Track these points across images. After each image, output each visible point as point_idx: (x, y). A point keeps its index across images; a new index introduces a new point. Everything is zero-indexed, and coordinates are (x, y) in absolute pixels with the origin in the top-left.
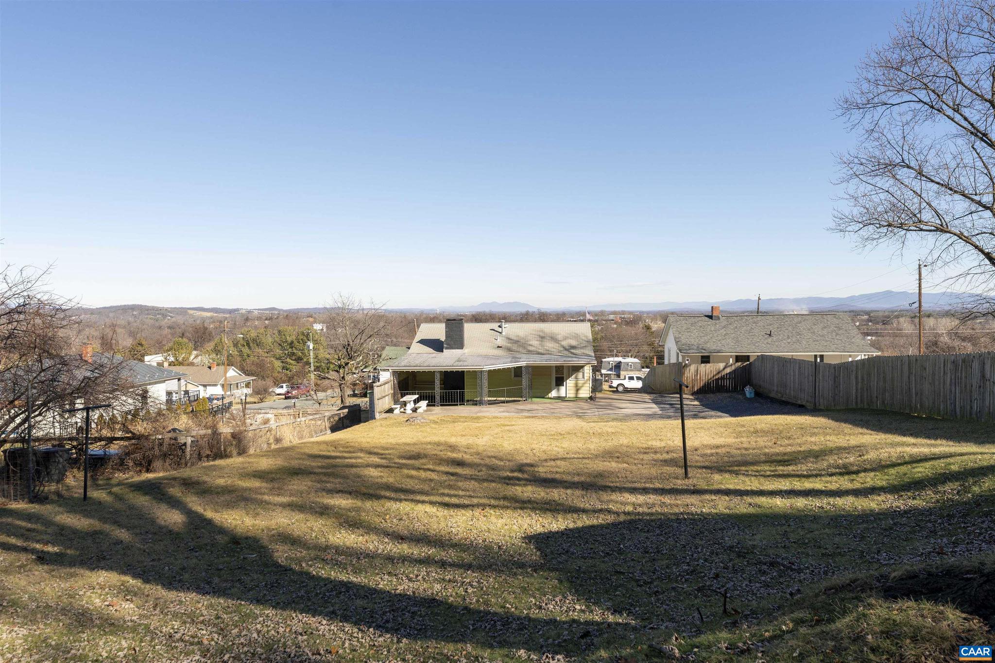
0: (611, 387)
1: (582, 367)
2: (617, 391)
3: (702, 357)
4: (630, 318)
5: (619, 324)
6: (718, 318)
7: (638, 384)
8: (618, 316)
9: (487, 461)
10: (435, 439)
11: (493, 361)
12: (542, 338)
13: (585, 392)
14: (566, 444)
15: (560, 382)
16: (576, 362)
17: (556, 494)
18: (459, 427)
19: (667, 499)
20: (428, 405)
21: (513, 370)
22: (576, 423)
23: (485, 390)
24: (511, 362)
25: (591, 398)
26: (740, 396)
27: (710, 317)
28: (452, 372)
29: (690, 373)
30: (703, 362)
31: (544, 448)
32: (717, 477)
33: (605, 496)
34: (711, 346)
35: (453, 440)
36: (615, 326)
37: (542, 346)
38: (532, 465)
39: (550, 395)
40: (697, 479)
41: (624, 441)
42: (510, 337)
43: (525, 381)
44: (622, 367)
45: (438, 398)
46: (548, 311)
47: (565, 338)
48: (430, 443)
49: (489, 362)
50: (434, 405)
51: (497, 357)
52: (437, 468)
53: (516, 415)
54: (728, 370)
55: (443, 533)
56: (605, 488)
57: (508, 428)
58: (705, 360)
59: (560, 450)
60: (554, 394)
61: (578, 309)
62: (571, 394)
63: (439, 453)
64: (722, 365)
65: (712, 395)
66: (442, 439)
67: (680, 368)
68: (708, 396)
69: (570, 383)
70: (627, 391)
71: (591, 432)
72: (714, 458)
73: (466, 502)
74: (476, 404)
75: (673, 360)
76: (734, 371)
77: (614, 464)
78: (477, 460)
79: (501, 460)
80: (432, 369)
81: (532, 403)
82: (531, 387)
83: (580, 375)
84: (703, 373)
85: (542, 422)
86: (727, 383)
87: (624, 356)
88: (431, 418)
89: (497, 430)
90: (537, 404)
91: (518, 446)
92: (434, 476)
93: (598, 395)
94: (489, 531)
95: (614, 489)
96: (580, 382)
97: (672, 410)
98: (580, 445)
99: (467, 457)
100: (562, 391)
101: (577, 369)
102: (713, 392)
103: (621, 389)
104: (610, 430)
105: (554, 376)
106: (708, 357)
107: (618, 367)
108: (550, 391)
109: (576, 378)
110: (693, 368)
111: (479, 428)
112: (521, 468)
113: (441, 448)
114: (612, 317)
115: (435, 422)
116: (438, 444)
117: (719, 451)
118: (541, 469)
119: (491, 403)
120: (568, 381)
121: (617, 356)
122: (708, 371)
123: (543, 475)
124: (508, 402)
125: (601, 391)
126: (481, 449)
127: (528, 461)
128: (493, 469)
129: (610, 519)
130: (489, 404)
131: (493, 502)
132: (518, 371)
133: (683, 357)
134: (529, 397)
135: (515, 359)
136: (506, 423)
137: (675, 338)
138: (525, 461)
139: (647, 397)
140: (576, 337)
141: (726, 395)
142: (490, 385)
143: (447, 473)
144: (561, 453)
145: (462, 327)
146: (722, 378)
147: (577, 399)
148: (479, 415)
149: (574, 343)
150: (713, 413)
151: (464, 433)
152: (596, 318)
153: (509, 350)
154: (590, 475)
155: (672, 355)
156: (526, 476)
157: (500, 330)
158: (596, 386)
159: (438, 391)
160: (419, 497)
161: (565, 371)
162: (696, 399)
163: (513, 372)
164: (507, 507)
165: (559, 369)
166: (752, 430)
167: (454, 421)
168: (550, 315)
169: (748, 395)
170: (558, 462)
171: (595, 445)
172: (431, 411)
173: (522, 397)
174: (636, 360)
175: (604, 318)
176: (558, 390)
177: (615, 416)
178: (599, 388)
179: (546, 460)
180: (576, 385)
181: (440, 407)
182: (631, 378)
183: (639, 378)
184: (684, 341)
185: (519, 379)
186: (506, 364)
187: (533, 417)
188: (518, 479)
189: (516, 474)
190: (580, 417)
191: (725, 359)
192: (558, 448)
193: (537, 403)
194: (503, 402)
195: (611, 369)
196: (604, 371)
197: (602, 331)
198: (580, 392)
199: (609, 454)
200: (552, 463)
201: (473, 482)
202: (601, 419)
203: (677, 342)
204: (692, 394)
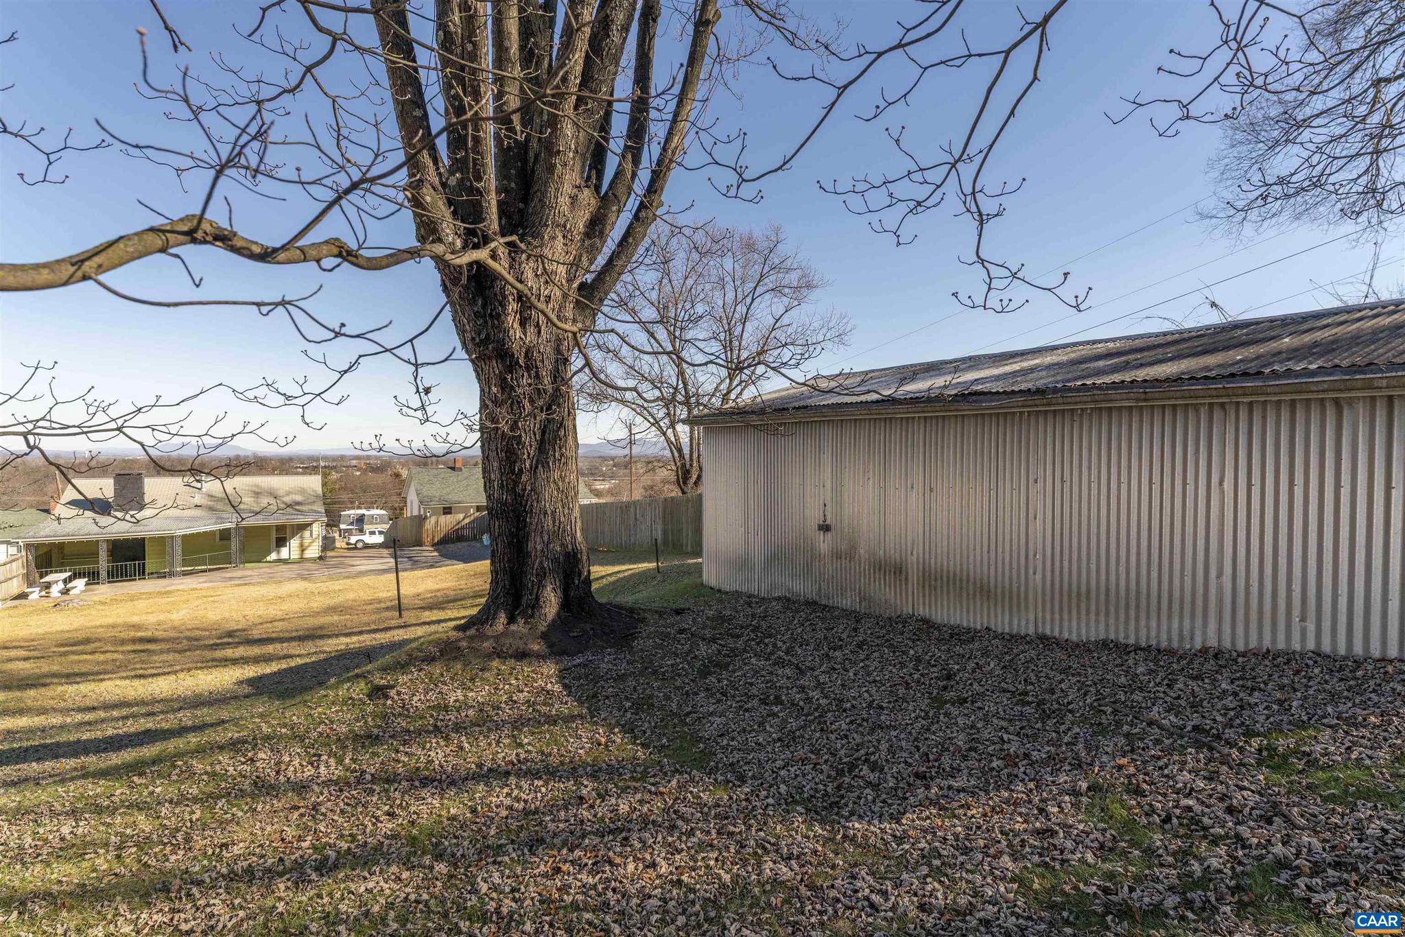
0: (348, 544)
1: (310, 524)
2: (356, 548)
3: (444, 508)
4: (376, 464)
5: (364, 472)
6: (460, 470)
7: (379, 539)
8: (363, 462)
9: (188, 634)
10: (110, 621)
11: (189, 524)
12: (257, 494)
13: (313, 551)
14: (286, 606)
15: (281, 542)
16: (301, 520)
17: (270, 649)
18: (141, 604)
19: (378, 636)
20: (87, 584)
21: (218, 533)
22: (300, 585)
23: (178, 558)
24: (216, 523)
25: (321, 558)
26: (478, 544)
27: (453, 469)
28: (126, 540)
29: (430, 524)
30: (444, 513)
31: (260, 613)
32: (427, 613)
33: (320, 642)
34: (453, 497)
35: (135, 619)
36: (358, 473)
37: (258, 503)
38: (244, 630)
39: (268, 559)
40: (409, 617)
41: (351, 596)
42: (214, 494)
43: (234, 544)
44: (366, 520)
45: (103, 574)
46: (268, 455)
47: (288, 493)
48: (102, 626)
49: (184, 525)
50: (98, 583)
51: (194, 519)
52: (120, 649)
53: (223, 584)
54: (467, 521)
55: (144, 696)
56: (322, 637)
57: (212, 599)
58: (447, 511)
59: (278, 613)
60: (273, 556)
61: (311, 453)
62: (295, 555)
63: (117, 635)
64: (461, 516)
65: (452, 545)
66: (120, 621)
67: (421, 520)
68: (447, 546)
69: (294, 543)
70: (367, 546)
71: (316, 591)
72: (431, 600)
73: (166, 670)
74: (165, 577)
75: (415, 513)
76: (473, 521)
77: (336, 618)
78: (173, 634)
79: (205, 630)
80: (93, 538)
81: (244, 569)
82: (243, 550)
83: (307, 533)
84: (443, 524)
85: (257, 588)
86: (466, 532)
87: (368, 508)
88: (95, 598)
89: (196, 603)
90: (252, 571)
91: (227, 615)
92: (116, 656)
93: (329, 554)
94: (198, 685)
95: (329, 637)
96: (306, 542)
97: (410, 563)
98: (302, 605)
99: (159, 634)
100: (284, 553)
101: (303, 527)
102: (453, 542)
103: (360, 545)
104: (337, 588)
105: (274, 536)
106: (450, 508)
107: (360, 520)
108: (269, 553)
109: (302, 537)
110: (433, 519)
111: (173, 603)
112: (230, 634)
113: (119, 629)
114: (354, 462)
115: (103, 603)
116: (114, 626)
117: (438, 594)
118: (254, 632)
119: (185, 574)
120: (292, 541)
121: (359, 508)
122: (447, 522)
123: (256, 637)
124: (210, 570)
125: (333, 549)
126: (176, 624)
127: (240, 627)
128: (196, 640)
129: (322, 656)
130: (184, 575)
131: (199, 665)
132: (225, 535)
133: (425, 509)
134: (241, 563)
135: (222, 520)
136: (212, 593)
137: (417, 490)
138: (236, 628)
139: (385, 552)
140: (302, 491)
141: (465, 544)
142: (184, 553)
143: (134, 651)
144: (279, 614)
145: (142, 483)
146: (462, 528)
147: (302, 560)
148: (168, 589)
149: (298, 498)
150: (449, 562)
151: (150, 611)
152: (334, 464)
153: (211, 509)
154: (308, 629)
155: (413, 508)
156: (237, 640)
157: (199, 485)
158: (328, 544)
159: (103, 563)
160: (101, 677)
161: (288, 531)
162: (436, 550)
163: (218, 537)
164: (217, 666)
165: (281, 528)
166: (472, 573)
167: (132, 599)
168: (271, 460)
169: (485, 543)
170: (276, 624)
171: (318, 603)
172: (92, 590)
173: (230, 563)
174: (383, 512)
175: (345, 464)
176: (278, 552)
177: (347, 574)
178: (331, 547)
179: (261, 624)
180: (301, 545)
181: (107, 585)
182: (372, 533)
183: (380, 533)
184: (425, 494)
185: (226, 542)
186: (207, 525)
187: (245, 584)
188: (229, 644)
189: (225, 640)
190: (306, 579)
191: (466, 510)
192: (274, 611)
193: (252, 569)
194: (205, 571)
195: (352, 524)
196: (343, 526)
197: (340, 479)
198: (306, 552)
199: (332, 609)
200: (269, 625)
201: (172, 654)
202: (331, 578)
203: (418, 495)
204: (433, 546)
